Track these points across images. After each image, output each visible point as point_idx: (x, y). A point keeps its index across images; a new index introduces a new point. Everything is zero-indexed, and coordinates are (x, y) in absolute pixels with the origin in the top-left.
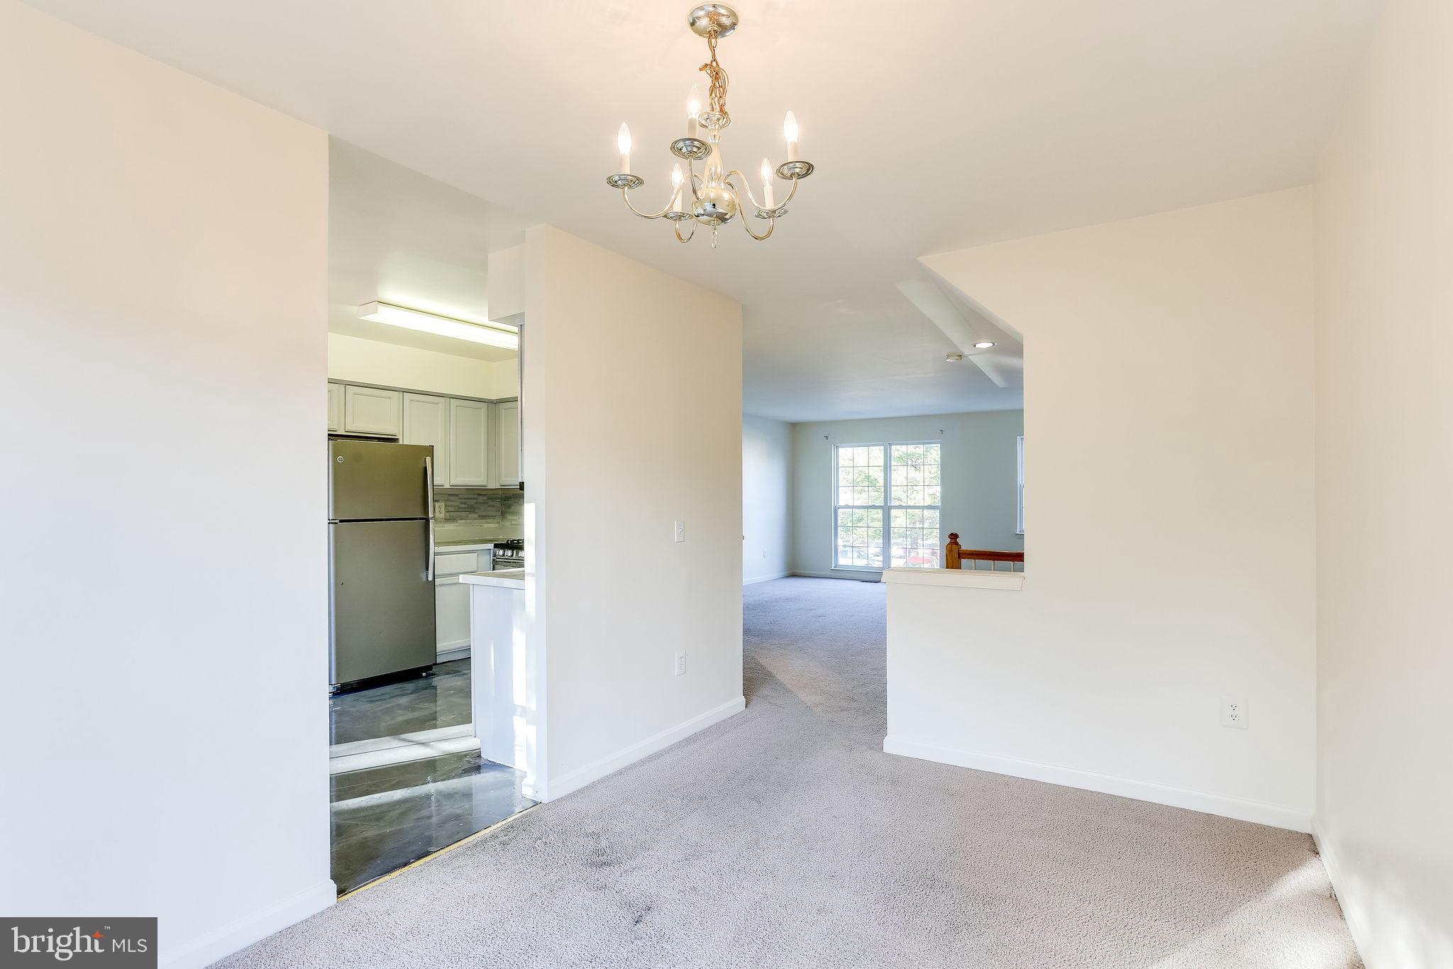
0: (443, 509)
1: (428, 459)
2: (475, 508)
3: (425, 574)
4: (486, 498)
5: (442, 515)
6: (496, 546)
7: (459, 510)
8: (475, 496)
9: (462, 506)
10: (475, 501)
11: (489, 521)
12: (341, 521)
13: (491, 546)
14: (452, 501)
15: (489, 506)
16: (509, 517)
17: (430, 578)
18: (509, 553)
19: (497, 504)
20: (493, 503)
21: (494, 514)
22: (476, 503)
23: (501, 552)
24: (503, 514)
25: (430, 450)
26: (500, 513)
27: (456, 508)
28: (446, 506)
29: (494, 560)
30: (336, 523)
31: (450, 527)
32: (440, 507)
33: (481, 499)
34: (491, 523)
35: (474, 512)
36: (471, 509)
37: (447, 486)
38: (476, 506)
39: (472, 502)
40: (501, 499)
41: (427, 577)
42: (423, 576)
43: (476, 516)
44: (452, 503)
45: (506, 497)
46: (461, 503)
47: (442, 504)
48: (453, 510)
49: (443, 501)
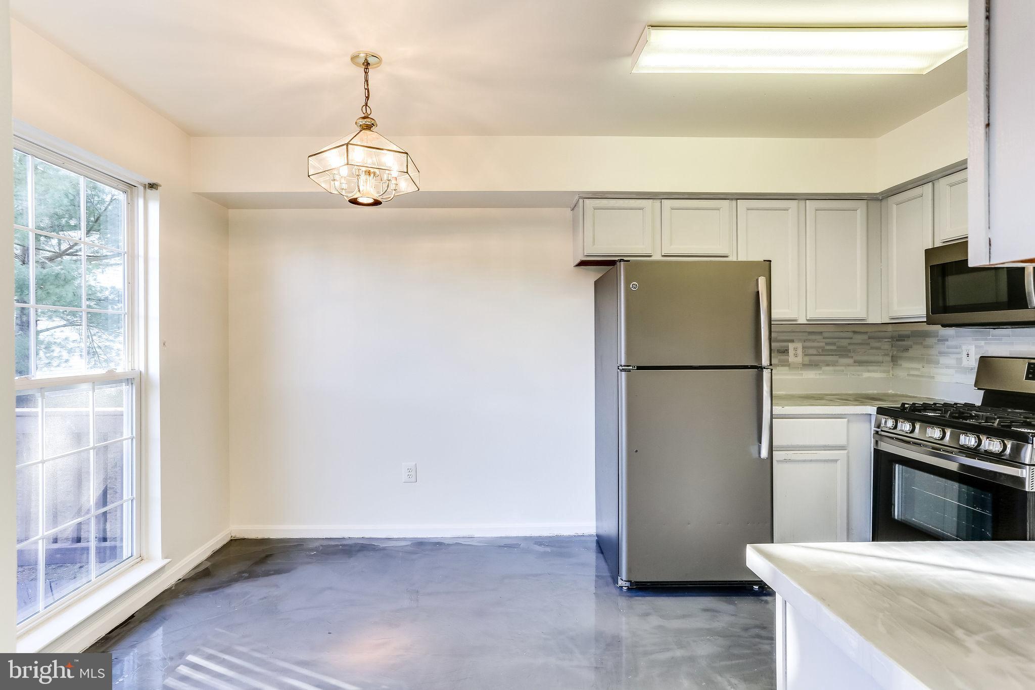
0: (800, 351)
1: (762, 281)
2: (849, 351)
3: (756, 447)
4: (865, 337)
5: (799, 359)
6: (881, 411)
7: (823, 352)
8: (850, 334)
9: (828, 347)
10: (848, 341)
11: (870, 368)
12: (639, 368)
13: (872, 410)
14: (814, 341)
15: (872, 348)
16: (906, 364)
17: (764, 453)
18: (905, 426)
19: (886, 346)
20: (877, 344)
21: (880, 358)
22: (849, 344)
23: (890, 423)
24: (894, 360)
25: (766, 267)
26: (889, 359)
27: (820, 350)
28: (803, 348)
29: (877, 432)
30: (629, 371)
31: (811, 375)
32: (796, 349)
33: (858, 338)
34: (874, 371)
35: (847, 356)
36: (843, 352)
37: (802, 320)
38: (850, 347)
39: (844, 343)
40: (892, 338)
41: (760, 453)
42: (753, 450)
43: (850, 361)
44: (815, 344)
45: (900, 336)
46: (827, 344)
47: (799, 345)
48: (815, 352)
49: (800, 340)
